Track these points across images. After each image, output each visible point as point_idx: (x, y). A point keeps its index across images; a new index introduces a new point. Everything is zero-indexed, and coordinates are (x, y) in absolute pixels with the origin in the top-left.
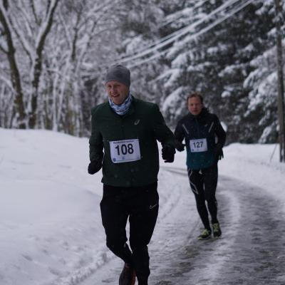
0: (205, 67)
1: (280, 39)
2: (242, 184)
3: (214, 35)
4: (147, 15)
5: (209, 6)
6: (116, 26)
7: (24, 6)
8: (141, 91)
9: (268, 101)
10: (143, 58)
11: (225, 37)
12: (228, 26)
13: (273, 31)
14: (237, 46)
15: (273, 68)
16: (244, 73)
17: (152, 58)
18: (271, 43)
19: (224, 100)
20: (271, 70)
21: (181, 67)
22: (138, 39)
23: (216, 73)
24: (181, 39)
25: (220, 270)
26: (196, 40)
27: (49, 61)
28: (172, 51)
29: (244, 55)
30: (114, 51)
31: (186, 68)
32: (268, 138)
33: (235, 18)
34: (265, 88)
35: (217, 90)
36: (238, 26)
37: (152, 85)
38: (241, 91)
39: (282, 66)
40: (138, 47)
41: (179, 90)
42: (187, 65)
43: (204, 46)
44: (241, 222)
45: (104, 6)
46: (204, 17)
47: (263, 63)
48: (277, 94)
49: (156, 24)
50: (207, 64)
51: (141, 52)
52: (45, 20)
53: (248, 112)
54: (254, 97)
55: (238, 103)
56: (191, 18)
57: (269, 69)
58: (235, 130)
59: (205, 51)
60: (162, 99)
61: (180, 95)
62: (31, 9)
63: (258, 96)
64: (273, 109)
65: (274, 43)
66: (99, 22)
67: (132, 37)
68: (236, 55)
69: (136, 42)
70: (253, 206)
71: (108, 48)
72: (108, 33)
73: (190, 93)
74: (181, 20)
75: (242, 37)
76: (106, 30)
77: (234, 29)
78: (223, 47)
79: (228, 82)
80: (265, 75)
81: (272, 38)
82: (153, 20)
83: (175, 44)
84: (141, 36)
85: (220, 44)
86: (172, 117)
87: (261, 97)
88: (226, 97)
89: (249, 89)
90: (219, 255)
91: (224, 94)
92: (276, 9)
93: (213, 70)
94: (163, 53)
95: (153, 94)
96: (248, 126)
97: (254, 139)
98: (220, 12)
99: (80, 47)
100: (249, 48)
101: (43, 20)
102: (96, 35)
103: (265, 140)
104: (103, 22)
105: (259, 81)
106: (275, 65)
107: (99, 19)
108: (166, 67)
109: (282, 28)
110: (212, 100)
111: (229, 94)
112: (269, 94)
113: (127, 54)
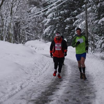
0: (59, 18)
1: (86, 9)
2: (72, 61)
3: (63, 7)
6: (27, 3)
8: (36, 27)
10: (37, 14)
11: (67, 7)
12: (68, 3)
13: (84, 5)
14: (71, 11)
16: (73, 20)
17: (40, 15)
18: (83, 10)
20: (83, 20)
22: (35, 8)
24: (50, 8)
25: (63, 92)
26: (56, 8)
27: (2, 15)
28: (47, 12)
29: (74, 14)
30: (26, 12)
31: (52, 19)
34: (81, 26)
35: (63, 27)
36: (72, 3)
37: (40, 24)
38: (72, 27)
39: (87, 19)
40: (35, 11)
41: (50, 26)
42: (53, 17)
43: (59, 10)
48: (85, 28)
49: (41, 2)
53: (75, 35)
55: (71, 32)
58: (70, 41)
59: (59, 13)
60: (44, 30)
61: (50, 28)
64: (83, 34)
67: (33, 7)
68: (71, 14)
71: (24, 11)
72: (24, 5)
73: (54, 28)
74: (51, 1)
75: (73, 7)
77: (70, 4)
78: (66, 11)
79: (67, 24)
80: (81, 21)
81: (84, 8)
83: (48, 10)
84: (36, 6)
86: (47, 36)
88: (67, 29)
89: (75, 27)
90: (63, 86)
91: (66, 28)
93: (62, 19)
94: (44, 13)
95: (40, 28)
99: (14, 10)
100: (76, 11)
102: (20, 6)
104: (22, 1)
105: (79, 24)
106: (85, 18)
108: (45, 18)
109: (87, 4)
110: (61, 30)
111: (68, 28)
112: (83, 28)
113: (31, 13)
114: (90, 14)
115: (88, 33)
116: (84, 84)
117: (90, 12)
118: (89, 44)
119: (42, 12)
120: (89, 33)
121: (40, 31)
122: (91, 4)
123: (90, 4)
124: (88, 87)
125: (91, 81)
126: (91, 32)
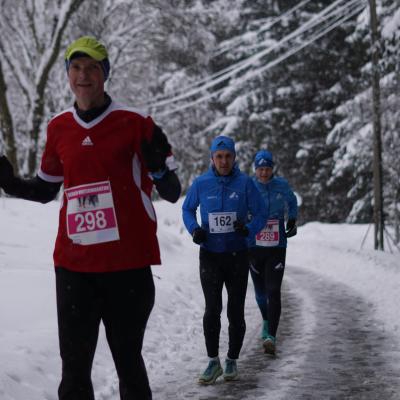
0: (274, 115)
1: (377, 77)
3: (287, 70)
4: (192, 41)
5: (279, 30)
6: (149, 55)
7: (20, 26)
8: (183, 147)
9: (360, 164)
10: (187, 100)
11: (302, 73)
12: (306, 58)
13: (369, 66)
14: (318, 86)
15: (367, 117)
16: (328, 123)
17: (200, 100)
18: (366, 83)
19: (299, 162)
20: (365, 120)
21: (240, 113)
22: (181, 74)
23: (289, 123)
24: (239, 74)
26: (260, 76)
27: (55, 103)
28: (227, 91)
29: (329, 99)
30: (147, 90)
31: (247, 116)
32: (359, 216)
33: (316, 46)
34: (356, 146)
35: (289, 148)
36: (321, 57)
37: (198, 139)
38: (323, 149)
39: (379, 116)
40: (181, 86)
42: (247, 111)
43: (272, 85)
44: (315, 332)
45: (134, 27)
46: (273, 45)
47: (354, 111)
48: (372, 154)
49: (205, 53)
50: (277, 110)
51: (185, 92)
52: (50, 46)
53: (332, 179)
54: (341, 158)
55: (319, 167)
56: (255, 46)
57: (362, 119)
58: (314, 203)
59: (274, 93)
62: (31, 30)
63: (346, 156)
64: (366, 174)
65: (370, 84)
66: (125, 50)
67: (172, 71)
68: (317, 99)
69: (178, 77)
70: (334, 310)
71: (138, 86)
72: (138, 64)
73: (252, 150)
74: (241, 48)
75: (327, 73)
76: (134, 61)
77: (315, 62)
78: (299, 87)
79: (305, 137)
80: (356, 127)
81: (366, 76)
82: (201, 48)
83: (231, 82)
84: (184, 70)
85: (294, 83)
87: (350, 158)
88: (303, 158)
89: (334, 147)
90: (283, 378)
91: (300, 154)
92: (372, 35)
93: (284, 119)
94: (215, 94)
95: (200, 151)
96: (332, 198)
97: (340, 217)
98: (295, 38)
100: (336, 89)
101: (47, 46)
102: (121, 67)
103: (355, 218)
104: (131, 50)
105: (348, 135)
106: (371, 114)
107: (125, 46)
108: (219, 114)
109: (380, 62)
110: (282, 161)
111: (306, 153)
112: (362, 154)
113: (166, 95)
114: (392, 98)
115: (382, 173)
116: (365, 368)
117: (391, 93)
118: (387, 215)
119: (208, 90)
120: (388, 173)
121: (201, 163)
122: (395, 60)
123: (391, 59)
124: (379, 379)
125: (390, 357)
126: (394, 169)
